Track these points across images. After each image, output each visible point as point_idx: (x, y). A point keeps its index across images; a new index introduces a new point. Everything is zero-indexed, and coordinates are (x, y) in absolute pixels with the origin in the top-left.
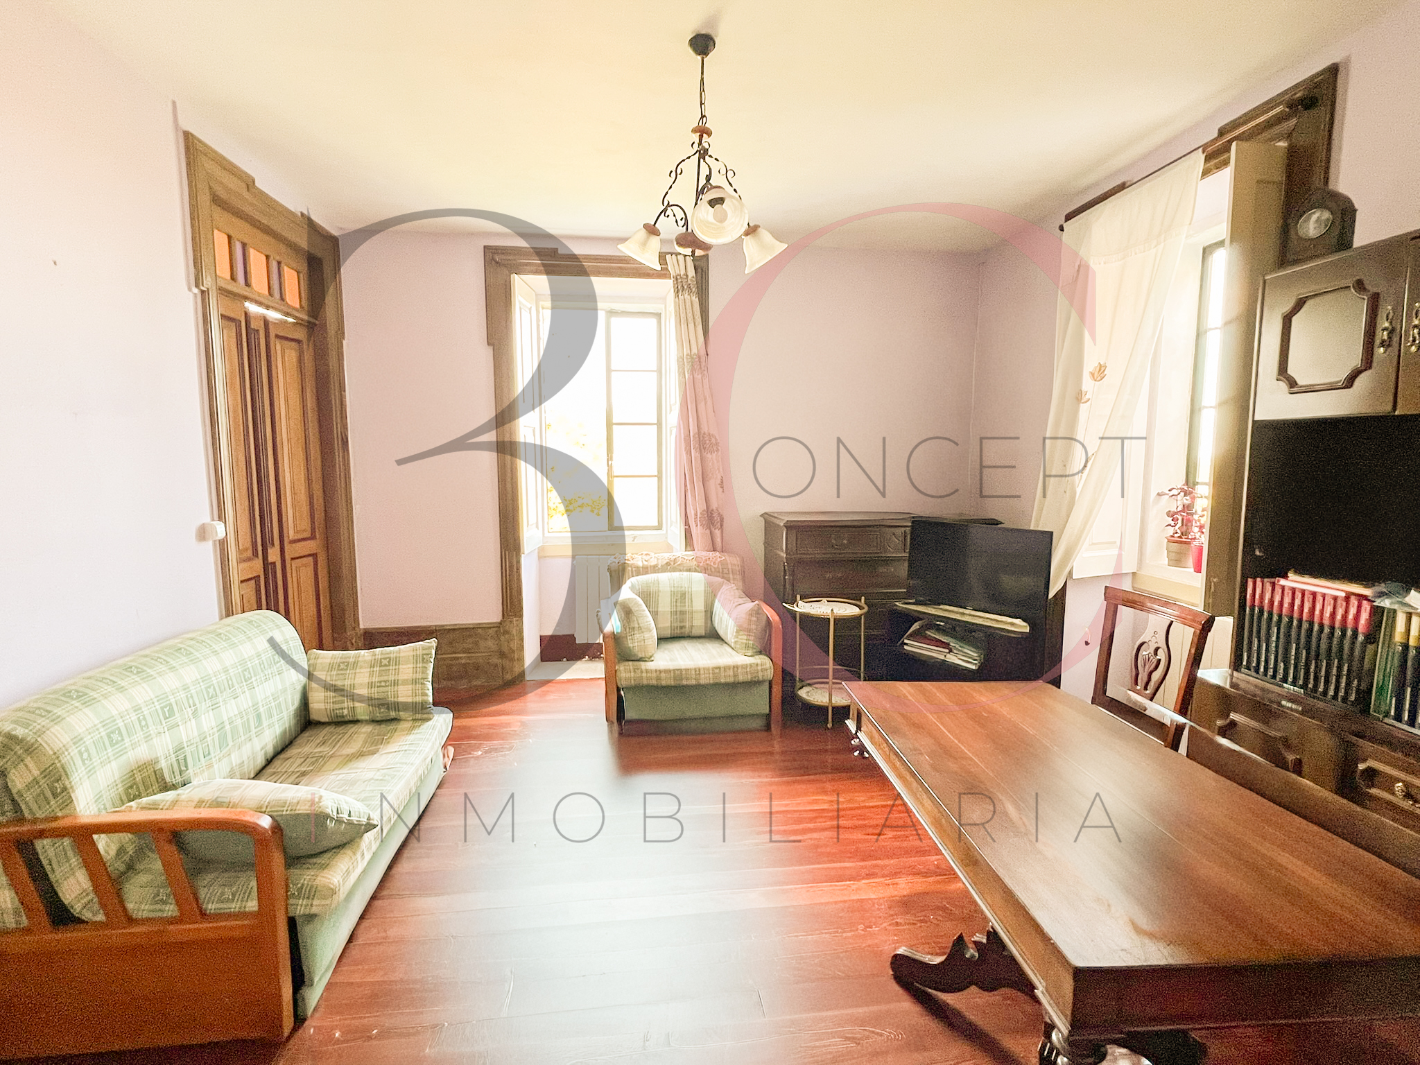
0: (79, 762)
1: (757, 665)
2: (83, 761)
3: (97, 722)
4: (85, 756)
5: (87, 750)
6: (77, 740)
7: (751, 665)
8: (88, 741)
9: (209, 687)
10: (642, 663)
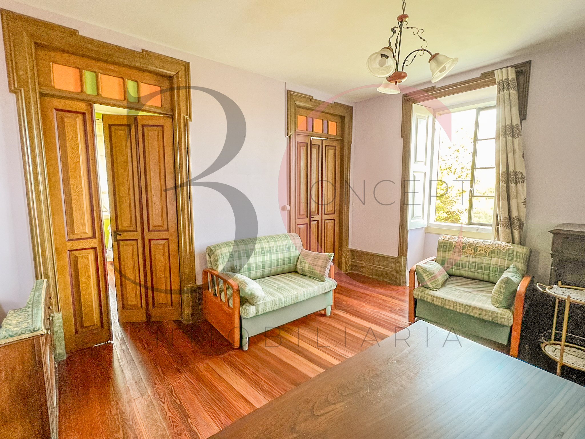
0: (221, 259)
1: (497, 313)
2: (222, 259)
3: (228, 251)
4: (223, 258)
5: (223, 257)
6: (222, 254)
7: (492, 312)
8: (224, 255)
9: (263, 251)
10: (428, 290)
